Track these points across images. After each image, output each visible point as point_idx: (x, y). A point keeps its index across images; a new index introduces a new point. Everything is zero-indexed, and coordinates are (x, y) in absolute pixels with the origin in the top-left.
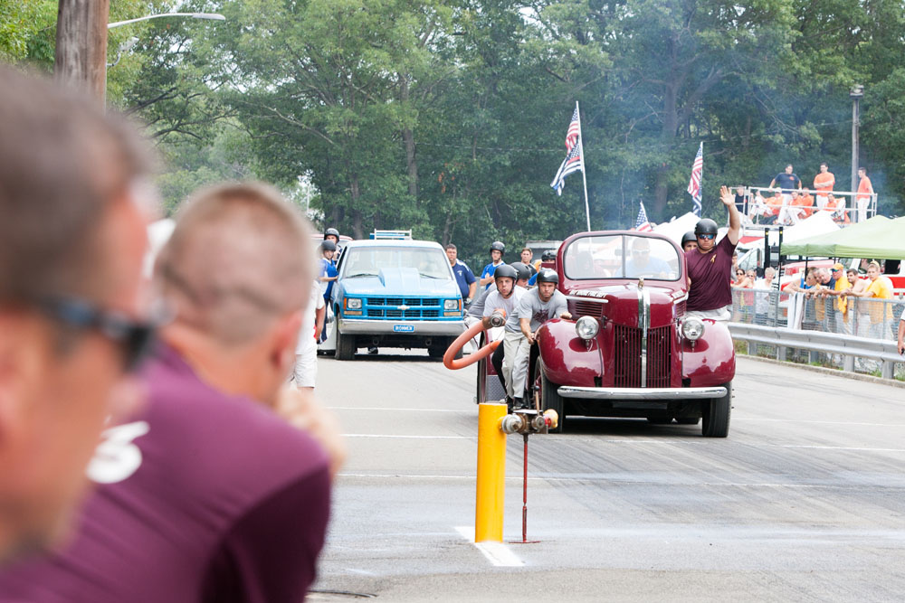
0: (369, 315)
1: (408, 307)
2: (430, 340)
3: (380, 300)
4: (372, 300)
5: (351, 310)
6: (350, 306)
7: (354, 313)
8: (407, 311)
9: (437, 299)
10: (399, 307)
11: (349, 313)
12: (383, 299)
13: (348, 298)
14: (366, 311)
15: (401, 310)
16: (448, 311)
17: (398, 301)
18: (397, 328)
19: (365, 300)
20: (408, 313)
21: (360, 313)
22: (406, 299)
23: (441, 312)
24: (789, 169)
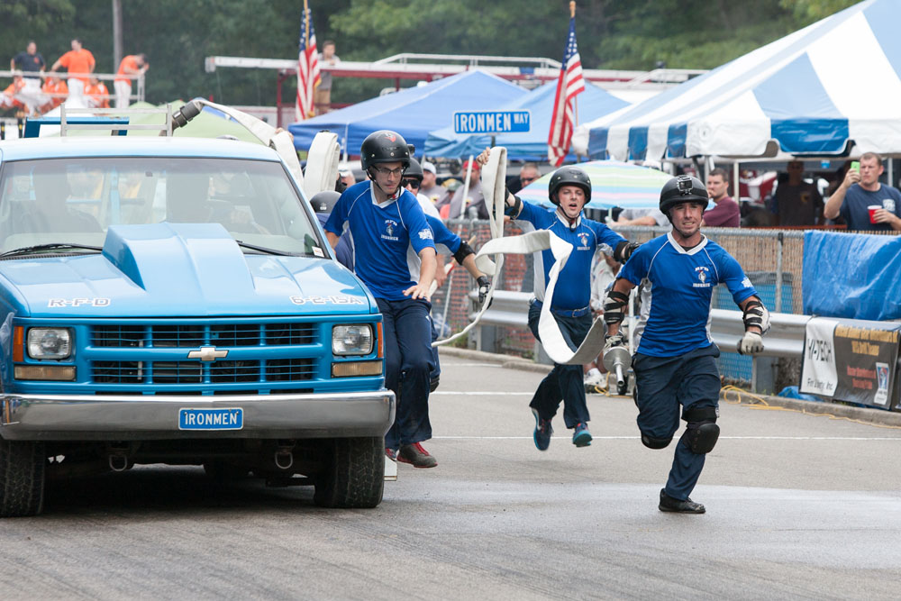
0: (96, 380)
1: (222, 352)
2: (286, 451)
3: (130, 332)
4: (106, 331)
5: (39, 363)
6: (35, 350)
7: (49, 373)
8: (217, 363)
9: (309, 325)
10: (194, 353)
11: (33, 373)
12: (142, 327)
13: (30, 327)
14: (85, 368)
15: (198, 362)
16: (345, 359)
17: (187, 332)
18: (190, 419)
19: (83, 333)
20: (222, 372)
21: (69, 372)
22: (214, 327)
23: (323, 364)
24: (32, 47)
